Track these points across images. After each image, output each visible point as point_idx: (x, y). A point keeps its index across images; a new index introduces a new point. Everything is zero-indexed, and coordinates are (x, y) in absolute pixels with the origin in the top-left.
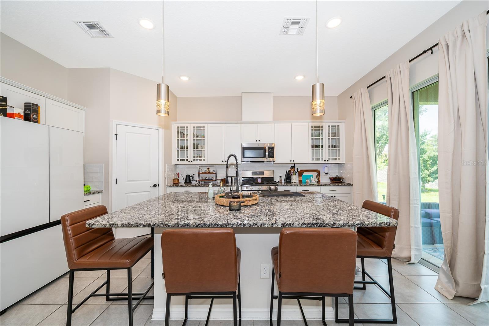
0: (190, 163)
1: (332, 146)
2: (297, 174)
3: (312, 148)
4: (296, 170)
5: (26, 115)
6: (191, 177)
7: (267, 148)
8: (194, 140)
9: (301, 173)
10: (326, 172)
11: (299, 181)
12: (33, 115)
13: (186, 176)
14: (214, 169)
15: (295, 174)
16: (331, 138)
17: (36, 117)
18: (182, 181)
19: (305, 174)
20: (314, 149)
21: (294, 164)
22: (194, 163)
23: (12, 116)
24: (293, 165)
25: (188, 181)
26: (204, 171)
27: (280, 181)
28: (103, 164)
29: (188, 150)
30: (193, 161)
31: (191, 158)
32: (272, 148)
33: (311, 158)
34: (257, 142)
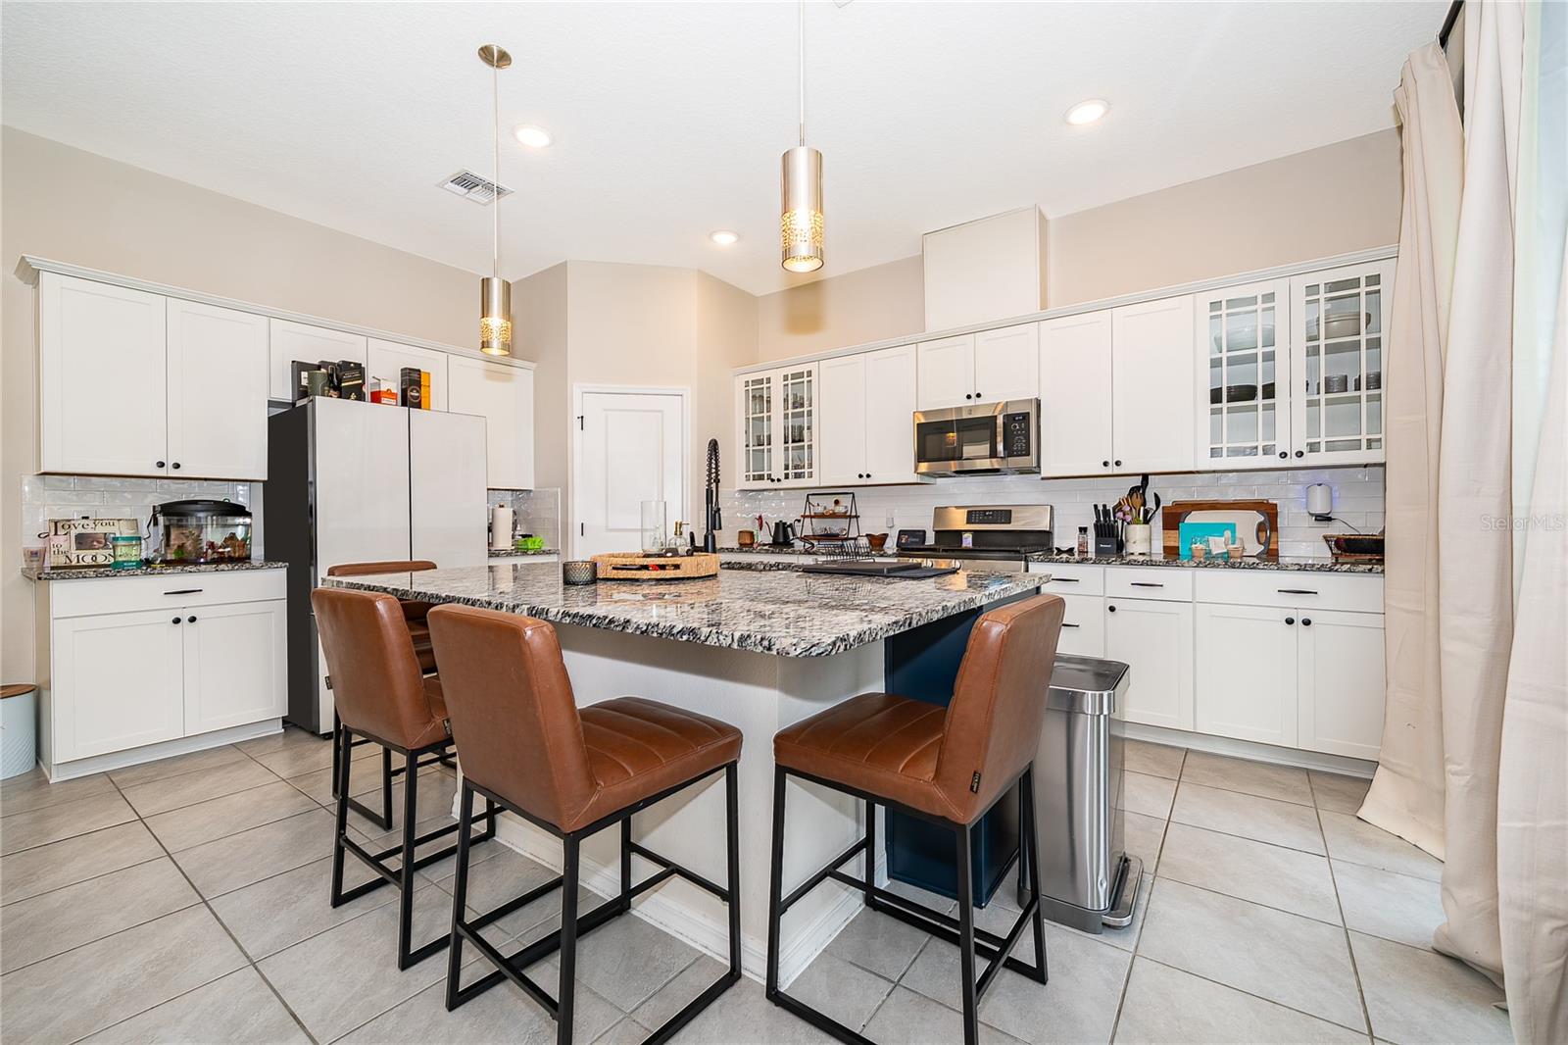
0: (776, 485)
1: (1328, 381)
2: (1158, 521)
3: (1213, 402)
4: (1151, 504)
5: (404, 392)
6: (789, 526)
7: (1000, 421)
8: (786, 416)
9: (1173, 519)
10: (1320, 509)
11: (1164, 547)
12: (412, 391)
13: (776, 524)
14: (846, 501)
15: (1146, 521)
16: (1322, 343)
17: (417, 394)
18: (765, 537)
19: (1194, 518)
20: (1225, 405)
21: (1145, 477)
22: (785, 484)
23: (376, 398)
24: (1137, 482)
25: (781, 540)
26: (820, 510)
27: (1080, 545)
28: (559, 490)
29: (772, 446)
30: (782, 477)
31: (778, 471)
32: (1024, 418)
33: (1206, 447)
34: (971, 403)
